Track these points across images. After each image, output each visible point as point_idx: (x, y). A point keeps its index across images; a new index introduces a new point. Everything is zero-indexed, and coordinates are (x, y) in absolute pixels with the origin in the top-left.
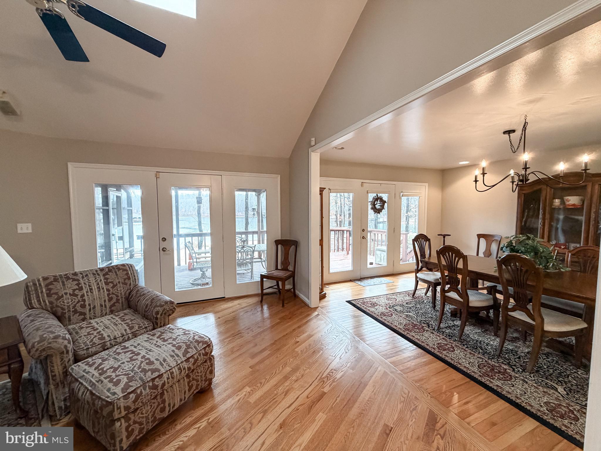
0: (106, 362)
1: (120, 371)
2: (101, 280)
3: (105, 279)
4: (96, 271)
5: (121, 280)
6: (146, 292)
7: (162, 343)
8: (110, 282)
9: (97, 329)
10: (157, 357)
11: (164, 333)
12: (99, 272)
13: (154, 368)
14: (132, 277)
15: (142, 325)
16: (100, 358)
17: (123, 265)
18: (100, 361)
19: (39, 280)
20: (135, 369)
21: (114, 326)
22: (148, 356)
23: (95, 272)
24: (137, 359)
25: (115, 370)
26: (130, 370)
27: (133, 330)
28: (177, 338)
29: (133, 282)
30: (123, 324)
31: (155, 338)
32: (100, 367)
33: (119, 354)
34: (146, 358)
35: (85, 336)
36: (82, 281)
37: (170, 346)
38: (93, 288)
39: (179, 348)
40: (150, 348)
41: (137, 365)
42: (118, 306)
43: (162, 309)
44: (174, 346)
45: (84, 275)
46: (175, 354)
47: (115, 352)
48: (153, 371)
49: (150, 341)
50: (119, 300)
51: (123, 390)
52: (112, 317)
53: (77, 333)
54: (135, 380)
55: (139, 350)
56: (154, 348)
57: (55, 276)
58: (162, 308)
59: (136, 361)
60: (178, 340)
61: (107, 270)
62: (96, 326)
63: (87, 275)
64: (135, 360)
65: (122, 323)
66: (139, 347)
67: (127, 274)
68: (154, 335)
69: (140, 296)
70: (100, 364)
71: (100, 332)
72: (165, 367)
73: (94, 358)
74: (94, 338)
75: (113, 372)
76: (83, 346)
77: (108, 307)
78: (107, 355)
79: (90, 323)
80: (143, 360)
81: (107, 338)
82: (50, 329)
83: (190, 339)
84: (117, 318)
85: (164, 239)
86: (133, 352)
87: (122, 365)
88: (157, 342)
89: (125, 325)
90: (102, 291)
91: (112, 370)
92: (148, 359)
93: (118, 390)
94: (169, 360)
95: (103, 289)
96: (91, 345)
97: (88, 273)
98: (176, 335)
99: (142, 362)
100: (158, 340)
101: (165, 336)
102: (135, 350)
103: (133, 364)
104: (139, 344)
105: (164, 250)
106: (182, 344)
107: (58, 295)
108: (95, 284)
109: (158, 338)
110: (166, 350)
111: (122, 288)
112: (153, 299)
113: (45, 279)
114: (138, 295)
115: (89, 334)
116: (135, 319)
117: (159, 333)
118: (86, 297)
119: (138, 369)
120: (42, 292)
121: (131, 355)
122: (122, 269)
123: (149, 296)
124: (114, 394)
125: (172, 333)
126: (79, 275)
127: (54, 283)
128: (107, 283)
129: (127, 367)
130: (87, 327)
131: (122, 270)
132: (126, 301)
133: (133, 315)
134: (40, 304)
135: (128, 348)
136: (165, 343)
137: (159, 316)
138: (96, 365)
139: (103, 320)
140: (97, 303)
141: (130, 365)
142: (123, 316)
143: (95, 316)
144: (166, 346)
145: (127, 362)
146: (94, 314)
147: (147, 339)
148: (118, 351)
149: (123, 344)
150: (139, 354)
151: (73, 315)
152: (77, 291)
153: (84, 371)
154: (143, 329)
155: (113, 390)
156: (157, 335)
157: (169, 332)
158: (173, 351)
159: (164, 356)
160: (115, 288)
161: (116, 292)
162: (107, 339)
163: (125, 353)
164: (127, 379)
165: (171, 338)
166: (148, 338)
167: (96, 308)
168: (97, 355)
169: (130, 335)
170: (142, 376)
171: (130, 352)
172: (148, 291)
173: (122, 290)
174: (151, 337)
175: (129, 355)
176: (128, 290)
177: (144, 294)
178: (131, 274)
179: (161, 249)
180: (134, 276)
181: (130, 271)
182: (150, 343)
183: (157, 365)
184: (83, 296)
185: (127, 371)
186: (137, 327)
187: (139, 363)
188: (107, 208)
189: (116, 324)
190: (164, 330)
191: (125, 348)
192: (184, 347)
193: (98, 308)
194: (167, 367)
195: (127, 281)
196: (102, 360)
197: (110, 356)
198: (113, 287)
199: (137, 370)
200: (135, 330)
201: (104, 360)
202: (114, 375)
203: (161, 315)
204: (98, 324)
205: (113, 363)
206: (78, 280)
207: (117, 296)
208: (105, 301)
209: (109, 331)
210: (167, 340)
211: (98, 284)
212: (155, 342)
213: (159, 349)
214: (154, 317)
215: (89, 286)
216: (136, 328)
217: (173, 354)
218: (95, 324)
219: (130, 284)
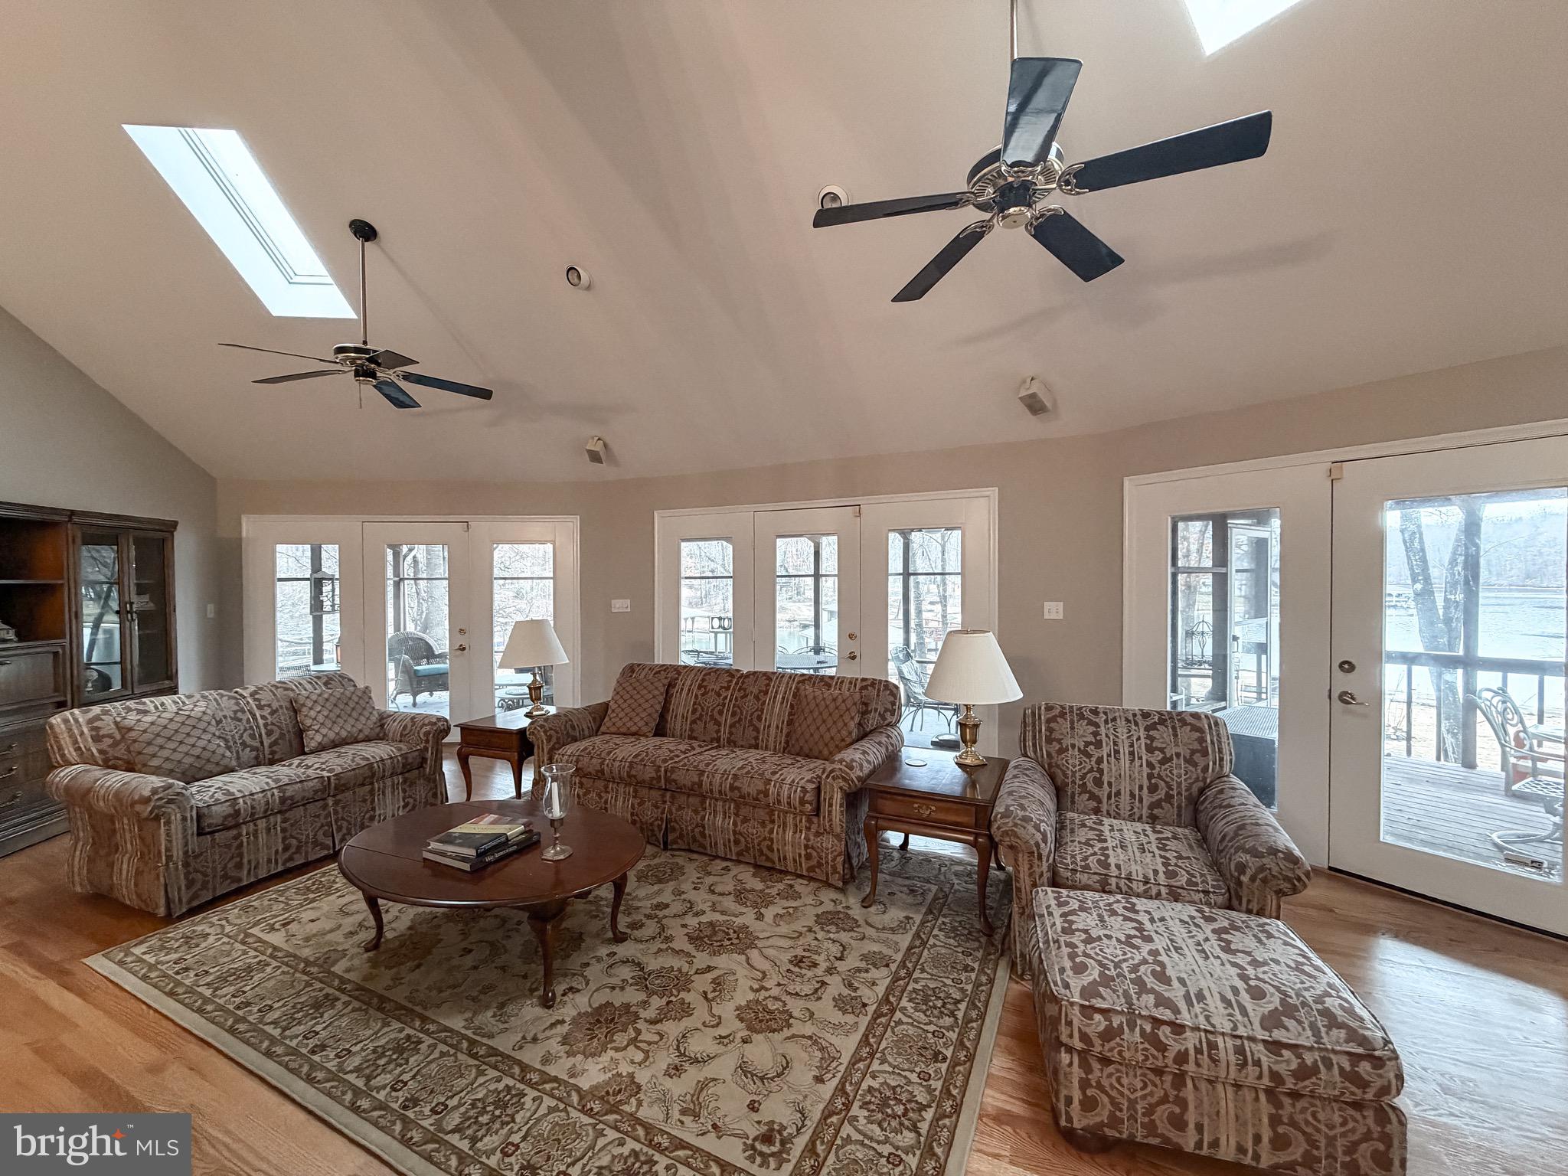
0: (1084, 914)
1: (1095, 948)
2: (1139, 739)
3: (1148, 737)
4: (1135, 715)
5: (1184, 751)
6: (1236, 801)
7: (1218, 951)
8: (1157, 749)
9: (1105, 841)
10: (1185, 976)
11: (1238, 929)
12: (1139, 718)
13: (1166, 994)
14: (1214, 751)
15: (1199, 880)
16: (1080, 901)
17: (1196, 716)
18: (1076, 907)
19: (1040, 708)
20: (1124, 965)
21: (1136, 850)
22: (1163, 958)
23: (1131, 718)
24: (1138, 948)
25: (1089, 940)
26: (1112, 961)
27: (1172, 882)
28: (1265, 963)
29: (1214, 763)
30: (1157, 856)
31: (1208, 928)
32: (1070, 918)
33: (1114, 913)
34: (1159, 958)
35: (1079, 842)
36: (1103, 730)
37: (1234, 971)
38: (1122, 751)
39: (1257, 994)
40: (1180, 943)
41: (1131, 961)
42: (1168, 811)
43: (1258, 865)
44: (1244, 978)
45: (1110, 717)
46: (1237, 1001)
47: (1110, 905)
48: (1162, 1001)
49: (1193, 928)
50: (1172, 796)
51: (1085, 992)
52: (1144, 830)
53: (1072, 831)
54: (1114, 991)
55: (1156, 932)
56: (1190, 951)
57: (1063, 707)
58: (1258, 862)
59: (1135, 951)
60: (1264, 972)
61: (1156, 718)
62: (1107, 833)
63: (1114, 719)
64: (1134, 946)
65: (1157, 852)
66: (1159, 924)
67: (1202, 740)
68: (1209, 919)
69: (1220, 806)
70: (1073, 912)
71: (1107, 848)
72: (1196, 1016)
73: (1072, 894)
74: (1092, 855)
75: (1082, 941)
76: (1069, 861)
77: (1146, 803)
78: (1093, 902)
79: (1101, 823)
80: (1150, 959)
81: (1113, 867)
82: (1023, 801)
83: (1306, 994)
84: (1153, 837)
85: (1347, 667)
86: (1140, 930)
87: (1105, 940)
88: (1207, 939)
89: (1159, 860)
90: (1137, 763)
91: (1084, 936)
92: (1162, 965)
93: (1077, 983)
94: (1214, 1004)
95: (1140, 758)
96: (1081, 867)
97: (1117, 714)
98: (1266, 956)
99: (1145, 962)
100: (1213, 937)
101: (1236, 939)
102: (1148, 925)
103: (1125, 954)
104: (1162, 919)
105: (1346, 698)
106: (1272, 990)
107: (1061, 743)
108: (1127, 745)
109: (1214, 931)
110: (1216, 976)
111: (1183, 772)
112: (1242, 827)
113: (1049, 708)
114: (1217, 802)
115: (1087, 843)
116: (1189, 858)
117: (1226, 924)
118: (1105, 765)
119: (1130, 972)
120: (1040, 731)
121: (1133, 932)
122: (1190, 724)
123: (1237, 815)
124: (1067, 986)
125: (1260, 941)
126: (1102, 715)
127: (1059, 719)
128: (1150, 749)
129: (1112, 950)
130: (1092, 829)
131: (1189, 727)
132: (1191, 808)
133: (1190, 846)
134: (1035, 752)
135: (1137, 912)
136: (1223, 955)
137: (1245, 879)
138: (1066, 909)
139: (1125, 828)
140: (1125, 787)
141: (1119, 952)
142: (1167, 839)
143: (1119, 814)
144: (1223, 964)
145: (1118, 940)
146: (1117, 806)
147: (1187, 919)
148: (1115, 906)
149: (1134, 900)
150: (1149, 939)
151: (1080, 794)
152: (1092, 747)
153: (1048, 907)
154: (1198, 891)
155: (1068, 976)
156: (1216, 925)
157: (1254, 936)
158: (1235, 991)
159: (1203, 984)
160: (1166, 766)
161: (1167, 776)
162: (1114, 871)
163: (1126, 919)
164: (1099, 976)
165: (1248, 954)
166: (1192, 918)
167: (1122, 797)
168: (1079, 893)
169: (1164, 891)
170: (1132, 991)
171: (1135, 925)
172: (1242, 801)
173: (1180, 774)
174: (1200, 921)
175: (1129, 928)
176: (1197, 780)
177: (1229, 806)
178: (1212, 742)
179: (1335, 695)
180: (1220, 751)
181: (1211, 734)
182: (1190, 932)
183: (1176, 993)
184: (1100, 761)
185: (1107, 959)
186: (1185, 879)
187: (1138, 958)
188: (1223, 570)
189: (1143, 849)
190: (1243, 922)
191: (1132, 909)
192: (1274, 1001)
193: (1125, 798)
194: (1201, 1019)
195: (1197, 757)
196: (1080, 906)
197: (1098, 907)
198: (1162, 762)
199: (1126, 969)
200: (1178, 884)
201: (1083, 908)
202: (1081, 947)
203: (1253, 879)
204: (1112, 830)
205: (1093, 924)
206: (1097, 725)
207: (1170, 787)
208: (1141, 788)
209: (1122, 857)
210: (1234, 952)
211: (1132, 745)
212: (1200, 937)
213: (1201, 961)
214: (1232, 875)
215: (1115, 744)
216: (1182, 880)
217: (1230, 996)
218: (1106, 829)
219: (1205, 769)
